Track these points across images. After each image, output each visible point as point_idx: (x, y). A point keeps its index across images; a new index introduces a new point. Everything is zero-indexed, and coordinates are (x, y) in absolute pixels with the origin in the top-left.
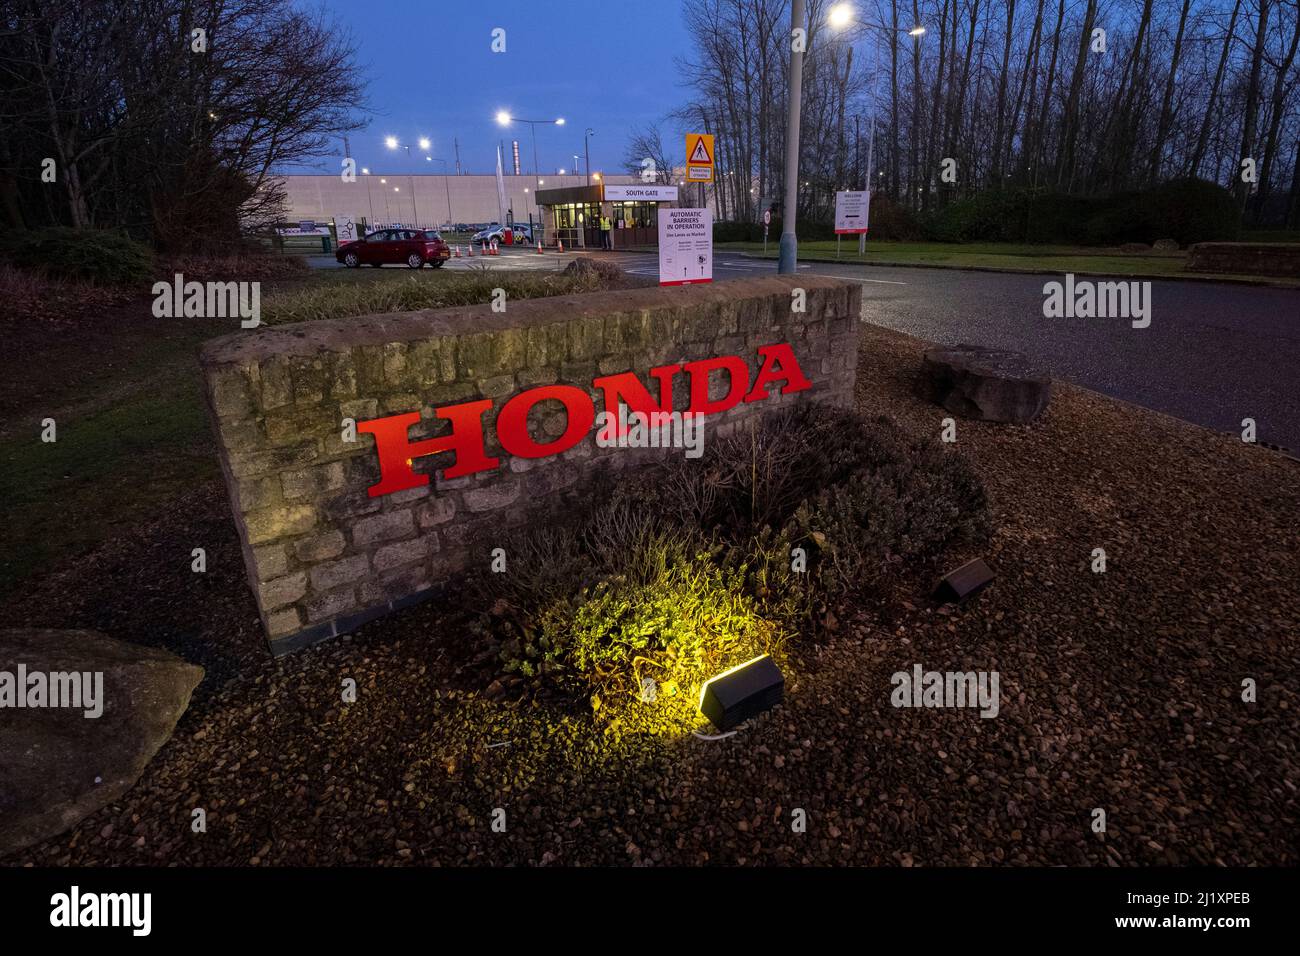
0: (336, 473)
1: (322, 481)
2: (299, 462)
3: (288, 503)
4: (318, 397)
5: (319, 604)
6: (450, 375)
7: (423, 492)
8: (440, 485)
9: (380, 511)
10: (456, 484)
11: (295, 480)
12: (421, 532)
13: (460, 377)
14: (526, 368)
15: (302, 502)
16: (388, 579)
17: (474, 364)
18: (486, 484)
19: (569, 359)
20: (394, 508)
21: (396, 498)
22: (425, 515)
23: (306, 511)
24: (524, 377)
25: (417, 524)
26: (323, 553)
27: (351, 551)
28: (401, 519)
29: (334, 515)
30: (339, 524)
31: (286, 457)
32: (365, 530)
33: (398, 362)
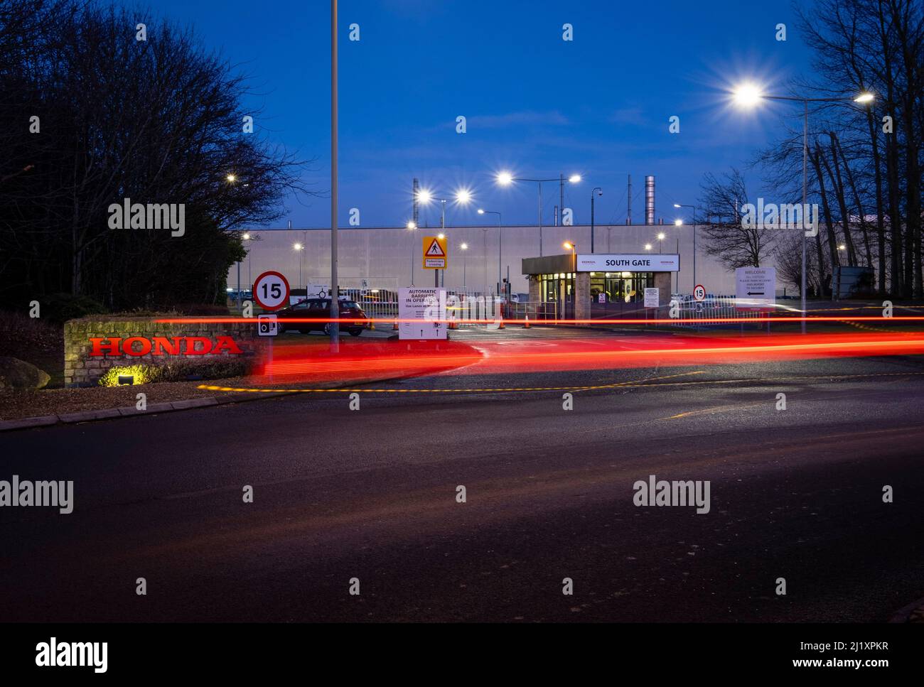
0: (84, 349)
1: (81, 350)
2: (77, 345)
3: (74, 353)
4: (83, 332)
5: (76, 378)
6: (113, 331)
7: (102, 358)
8: (107, 357)
9: (92, 360)
10: (111, 358)
11: (76, 348)
12: (101, 368)
13: (115, 332)
14: (133, 332)
15: (76, 353)
16: (92, 377)
17: (119, 329)
18: (119, 360)
19: (146, 331)
20: (95, 360)
21: (96, 358)
22: (102, 364)
23: (76, 356)
24: (132, 334)
25: (100, 365)
26: (78, 366)
27: (84, 367)
28: (96, 363)
29: (82, 358)
30: (83, 361)
31: (75, 343)
32: (88, 364)
33: (101, 326)
